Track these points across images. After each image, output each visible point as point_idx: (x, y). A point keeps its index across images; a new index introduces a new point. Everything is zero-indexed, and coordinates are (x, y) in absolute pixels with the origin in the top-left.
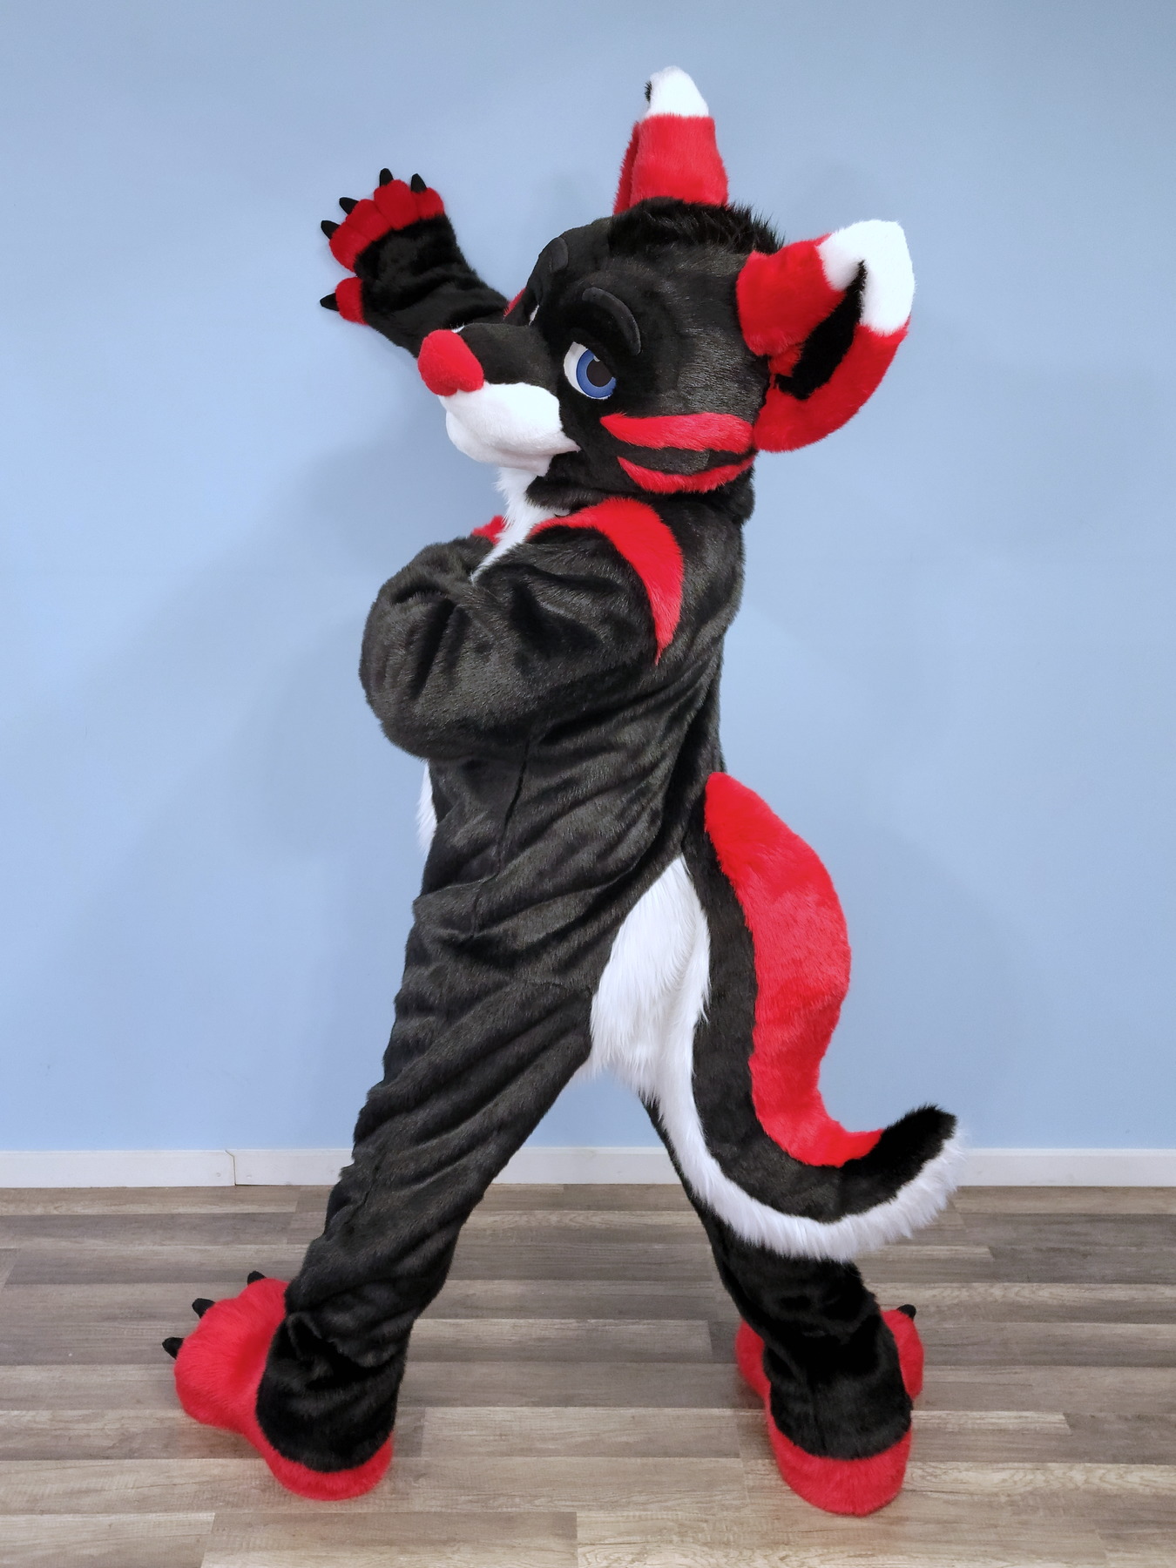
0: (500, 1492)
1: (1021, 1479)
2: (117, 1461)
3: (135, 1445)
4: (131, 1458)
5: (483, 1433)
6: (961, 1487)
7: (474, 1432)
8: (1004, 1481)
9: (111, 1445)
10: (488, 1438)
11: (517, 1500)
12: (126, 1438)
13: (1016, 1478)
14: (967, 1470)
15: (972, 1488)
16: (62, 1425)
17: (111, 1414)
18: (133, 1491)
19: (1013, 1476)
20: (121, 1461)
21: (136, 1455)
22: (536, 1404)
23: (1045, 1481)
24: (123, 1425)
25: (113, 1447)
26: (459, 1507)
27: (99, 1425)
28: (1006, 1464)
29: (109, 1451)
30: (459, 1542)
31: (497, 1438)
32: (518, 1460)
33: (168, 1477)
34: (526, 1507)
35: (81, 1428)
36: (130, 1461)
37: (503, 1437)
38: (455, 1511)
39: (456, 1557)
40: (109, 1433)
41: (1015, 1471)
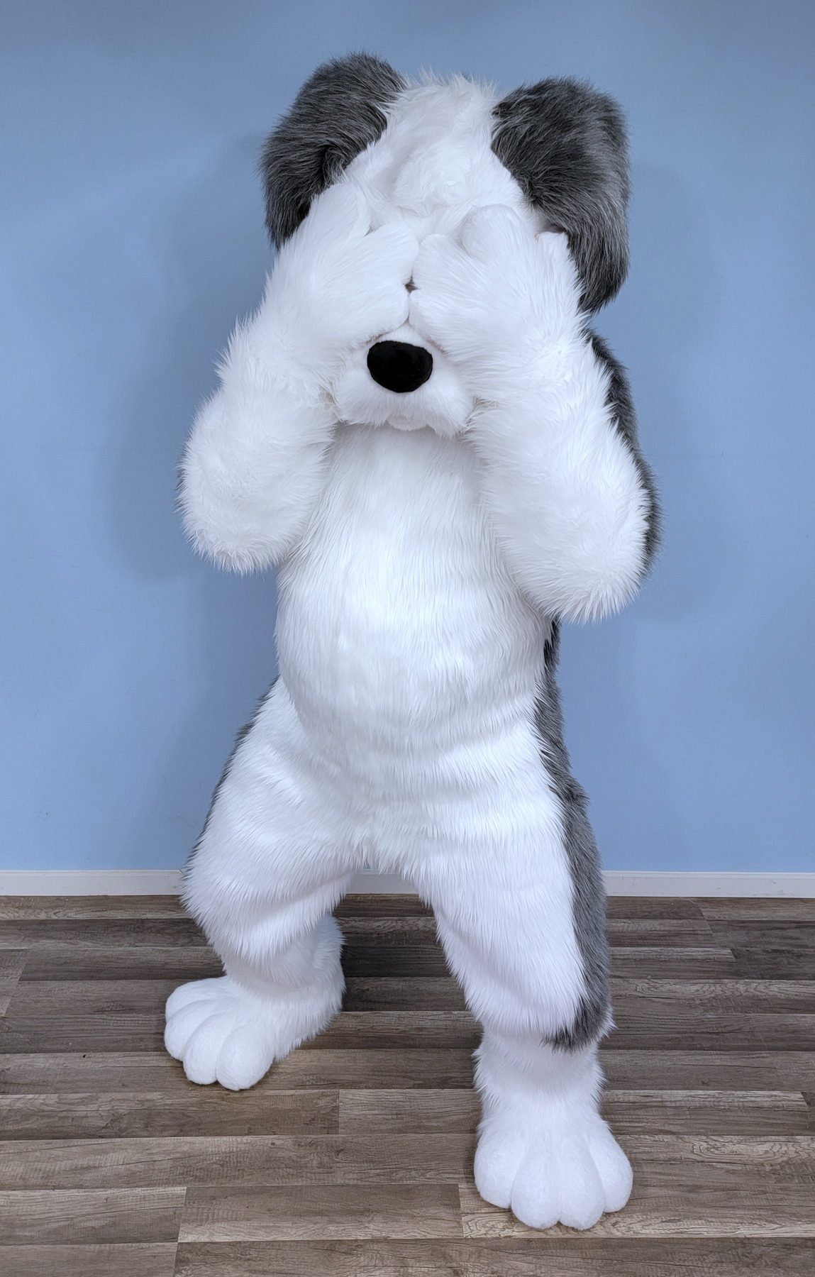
0: (400, 1166)
1: (778, 1151)
2: (109, 1140)
3: (123, 1126)
4: (120, 1137)
5: (384, 1112)
6: (737, 1158)
7: (377, 1112)
8: (766, 1152)
9: (104, 1125)
10: (387, 1117)
11: (413, 1173)
12: (116, 1118)
13: (775, 1150)
14: (739, 1143)
15: (745, 1159)
16: (67, 1107)
17: (105, 1097)
18: (123, 1167)
19: (772, 1147)
20: (113, 1140)
21: (124, 1134)
22: (420, 1087)
23: (796, 1152)
24: (113, 1106)
25: (105, 1127)
26: (370, 1180)
27: (94, 1107)
28: (765, 1137)
29: (104, 1130)
30: (372, 1212)
31: (394, 1116)
32: (412, 1136)
33: (149, 1154)
34: (419, 1180)
35: (81, 1110)
36: (120, 1139)
37: (399, 1116)
38: (367, 1183)
39: (372, 1226)
40: (102, 1114)
41: (772, 1144)
